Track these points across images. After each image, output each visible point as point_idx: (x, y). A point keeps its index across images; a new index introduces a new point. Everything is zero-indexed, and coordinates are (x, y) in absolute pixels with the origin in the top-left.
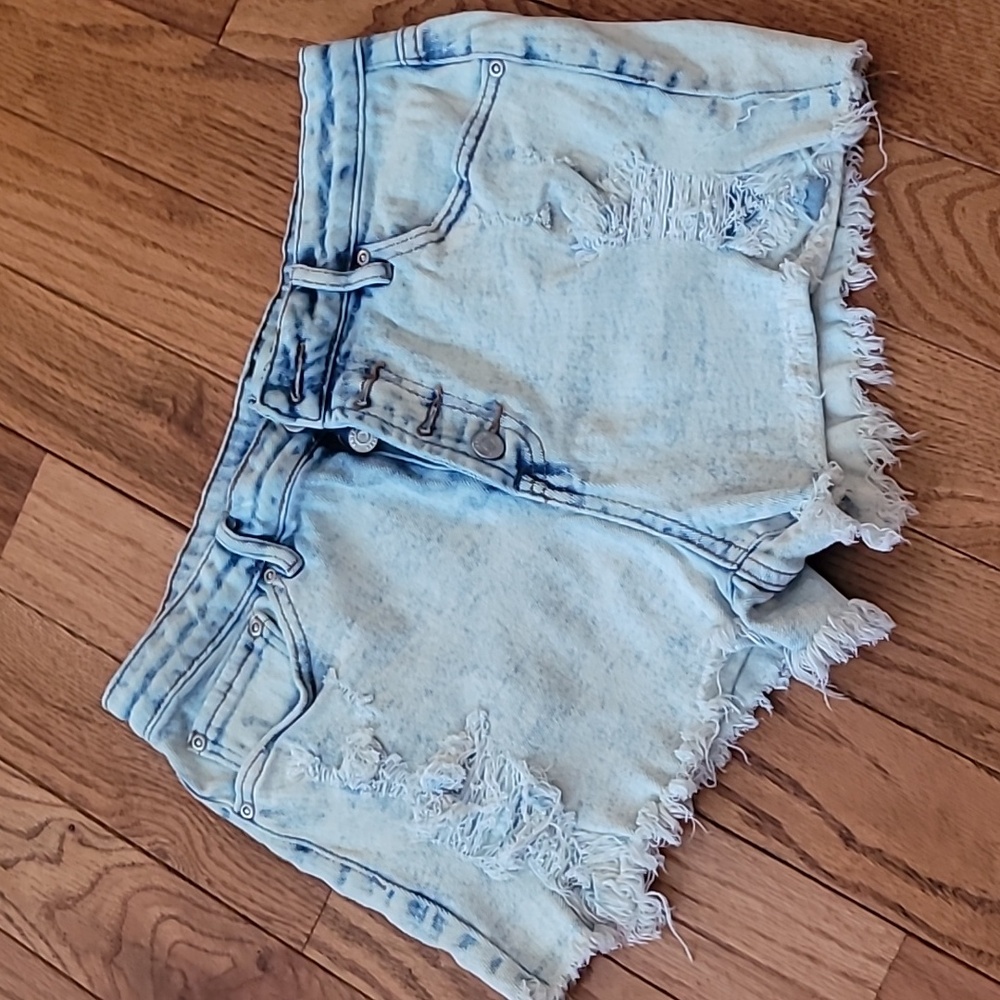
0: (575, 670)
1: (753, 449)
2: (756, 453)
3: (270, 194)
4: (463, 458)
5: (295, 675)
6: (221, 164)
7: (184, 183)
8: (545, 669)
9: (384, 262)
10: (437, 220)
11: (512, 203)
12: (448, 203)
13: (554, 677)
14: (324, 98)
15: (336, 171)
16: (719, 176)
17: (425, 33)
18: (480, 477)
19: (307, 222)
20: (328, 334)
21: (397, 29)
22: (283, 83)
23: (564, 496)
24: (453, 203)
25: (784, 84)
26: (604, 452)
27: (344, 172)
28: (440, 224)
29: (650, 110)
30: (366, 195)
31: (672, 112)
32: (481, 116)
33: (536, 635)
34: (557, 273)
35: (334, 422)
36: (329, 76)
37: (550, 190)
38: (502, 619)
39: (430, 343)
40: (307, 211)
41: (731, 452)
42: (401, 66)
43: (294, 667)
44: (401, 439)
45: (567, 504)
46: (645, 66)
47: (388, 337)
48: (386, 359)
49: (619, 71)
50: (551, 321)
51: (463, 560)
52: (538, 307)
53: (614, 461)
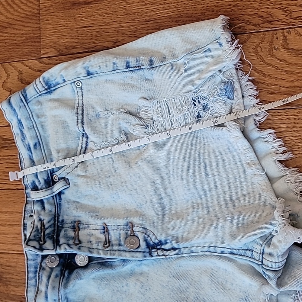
4: (124, 253)
9: (64, 179)
11: (107, 136)
12: (80, 145)
14: (16, 120)
15: (32, 146)
16: (185, 94)
17: (44, 79)
23: (172, 252)
24: (82, 143)
25: (197, 47)
26: (181, 227)
27: (35, 145)
29: (147, 78)
30: (48, 152)
31: (155, 75)
32: (80, 105)
34: (135, 159)
36: (15, 110)
37: (121, 125)
41: (234, 209)
42: (40, 95)
44: (98, 253)
45: (175, 255)
46: (138, 61)
47: (77, 209)
48: (80, 219)
49: (128, 67)
50: (138, 179)
51: (140, 291)
52: (131, 175)
53: (187, 229)
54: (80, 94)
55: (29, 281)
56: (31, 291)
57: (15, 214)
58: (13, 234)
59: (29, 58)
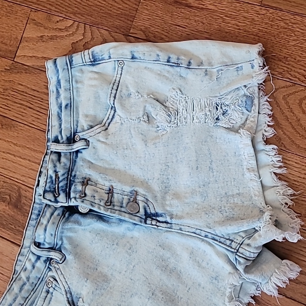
0: (176, 292)
1: (236, 202)
2: (237, 203)
3: (39, 115)
4: (124, 214)
5: (66, 302)
6: (19, 105)
7: (6, 113)
8: (164, 293)
9: (85, 140)
10: (104, 122)
11: (132, 114)
12: (108, 115)
13: (168, 296)
14: (56, 79)
15: (63, 106)
16: (211, 98)
17: (92, 52)
18: (131, 221)
19: (54, 126)
20: (67, 169)
21: (81, 51)
22: (40, 74)
23: (164, 225)
24: (109, 115)
25: (232, 62)
26: (178, 206)
27: (67, 105)
28: (105, 123)
29: (182, 75)
30: (76, 114)
31: (190, 75)
32: (117, 82)
33: (159, 279)
34: (152, 140)
35: (73, 203)
36: (58, 71)
37: (146, 108)
38: (145, 274)
39: (106, 169)
40: (54, 122)
41: (227, 204)
42: (85, 65)
43: (66, 299)
44: (99, 208)
45: (166, 228)
46: (178, 59)
47: (90, 168)
48: (90, 177)
49: (168, 61)
50: (152, 158)
51: (127, 252)
52: (146, 153)
53: (182, 210)
54: (120, 72)
55: (30, 222)
56: (30, 230)
59: (118, 31)
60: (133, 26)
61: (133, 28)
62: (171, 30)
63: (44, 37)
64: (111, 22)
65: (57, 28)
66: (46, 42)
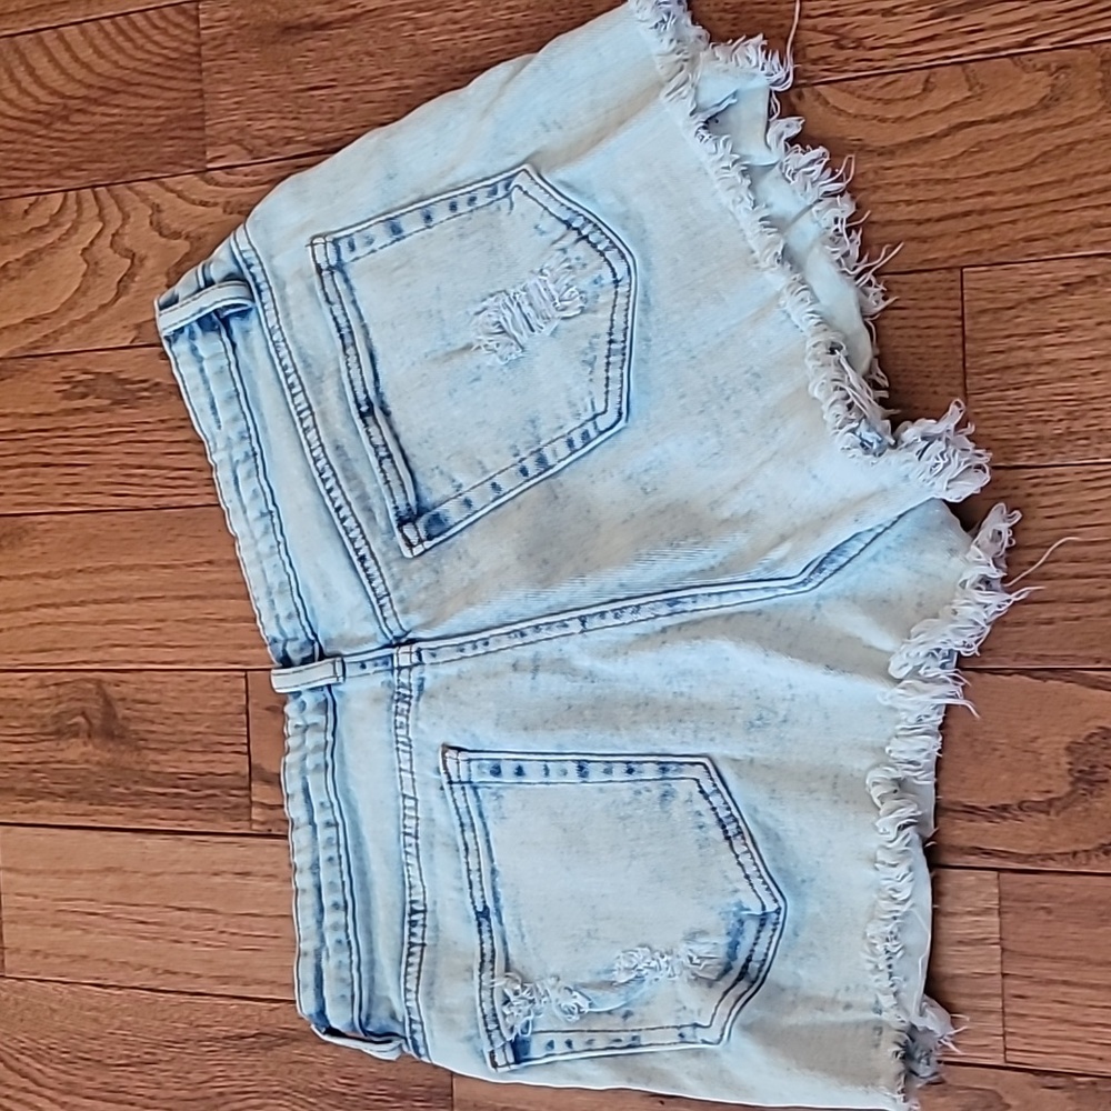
3: (73, 475)
6: (19, 471)
57: (154, 570)
58: (151, 621)
59: (177, 169)
60: (209, 140)
61: (211, 145)
62: (302, 107)
63: (10, 266)
64: (151, 153)
65: (32, 229)
66: (19, 277)
